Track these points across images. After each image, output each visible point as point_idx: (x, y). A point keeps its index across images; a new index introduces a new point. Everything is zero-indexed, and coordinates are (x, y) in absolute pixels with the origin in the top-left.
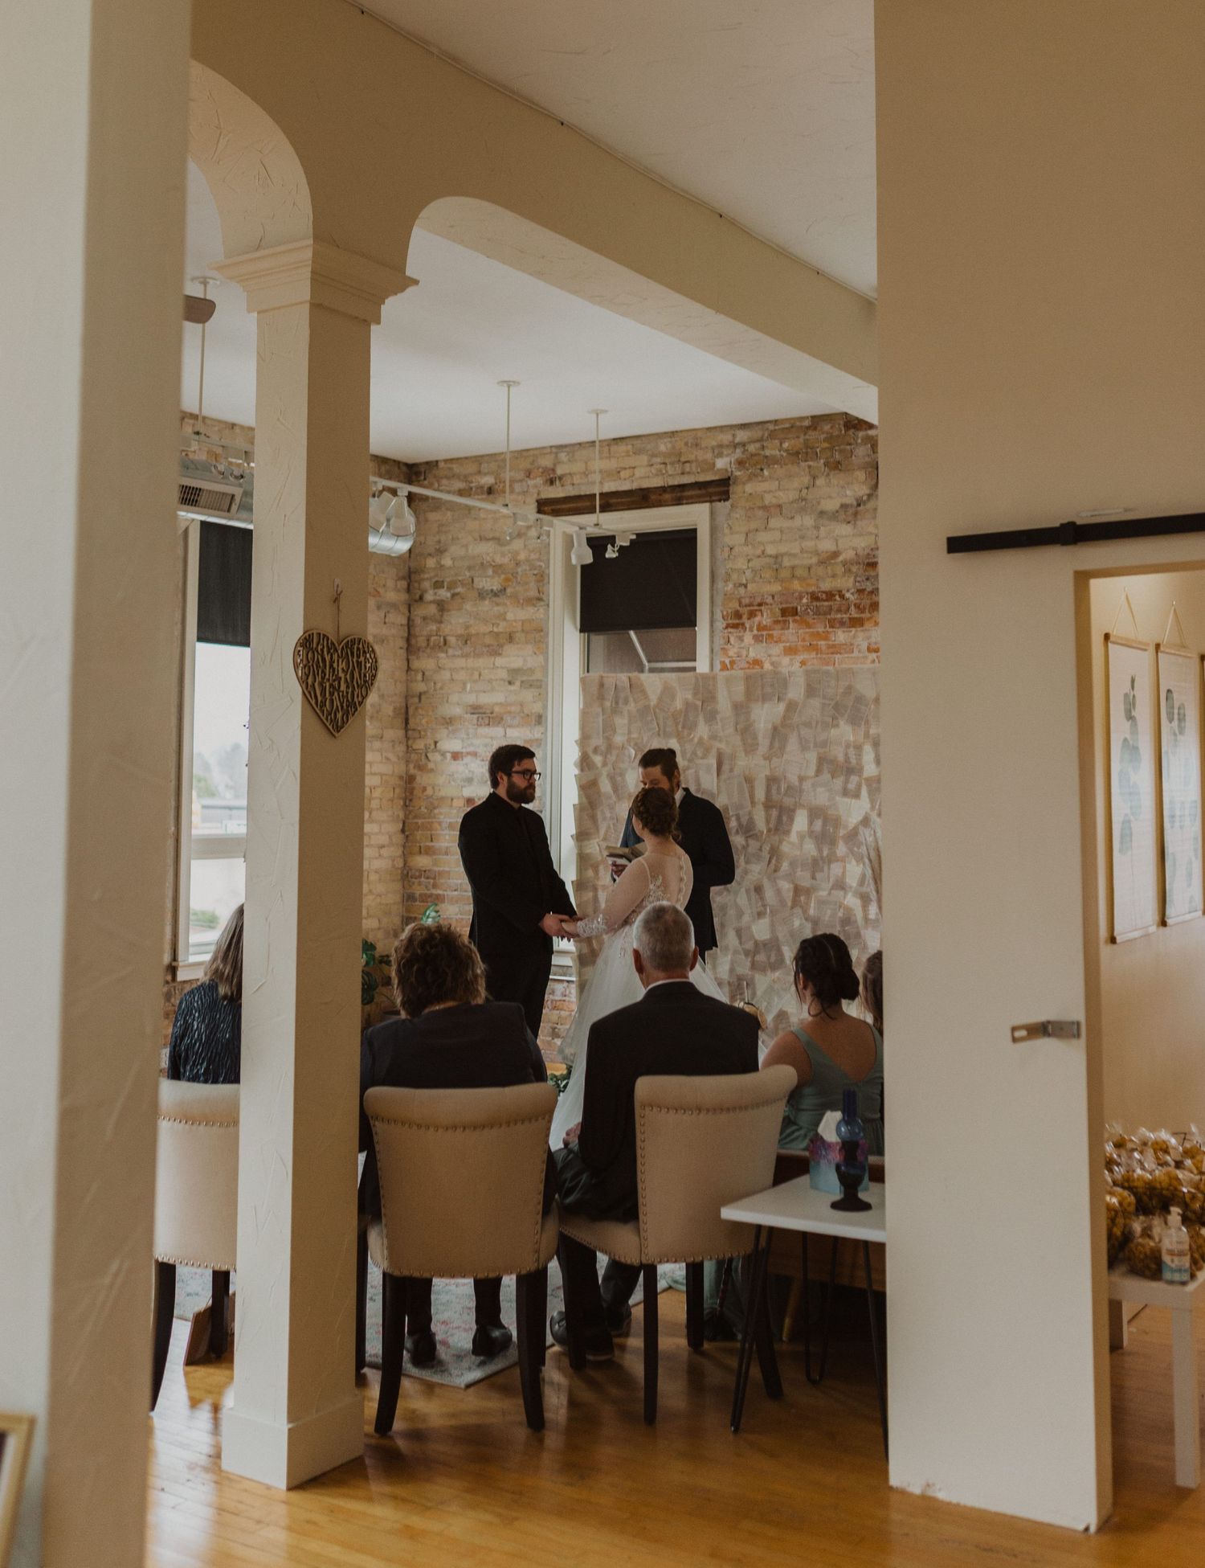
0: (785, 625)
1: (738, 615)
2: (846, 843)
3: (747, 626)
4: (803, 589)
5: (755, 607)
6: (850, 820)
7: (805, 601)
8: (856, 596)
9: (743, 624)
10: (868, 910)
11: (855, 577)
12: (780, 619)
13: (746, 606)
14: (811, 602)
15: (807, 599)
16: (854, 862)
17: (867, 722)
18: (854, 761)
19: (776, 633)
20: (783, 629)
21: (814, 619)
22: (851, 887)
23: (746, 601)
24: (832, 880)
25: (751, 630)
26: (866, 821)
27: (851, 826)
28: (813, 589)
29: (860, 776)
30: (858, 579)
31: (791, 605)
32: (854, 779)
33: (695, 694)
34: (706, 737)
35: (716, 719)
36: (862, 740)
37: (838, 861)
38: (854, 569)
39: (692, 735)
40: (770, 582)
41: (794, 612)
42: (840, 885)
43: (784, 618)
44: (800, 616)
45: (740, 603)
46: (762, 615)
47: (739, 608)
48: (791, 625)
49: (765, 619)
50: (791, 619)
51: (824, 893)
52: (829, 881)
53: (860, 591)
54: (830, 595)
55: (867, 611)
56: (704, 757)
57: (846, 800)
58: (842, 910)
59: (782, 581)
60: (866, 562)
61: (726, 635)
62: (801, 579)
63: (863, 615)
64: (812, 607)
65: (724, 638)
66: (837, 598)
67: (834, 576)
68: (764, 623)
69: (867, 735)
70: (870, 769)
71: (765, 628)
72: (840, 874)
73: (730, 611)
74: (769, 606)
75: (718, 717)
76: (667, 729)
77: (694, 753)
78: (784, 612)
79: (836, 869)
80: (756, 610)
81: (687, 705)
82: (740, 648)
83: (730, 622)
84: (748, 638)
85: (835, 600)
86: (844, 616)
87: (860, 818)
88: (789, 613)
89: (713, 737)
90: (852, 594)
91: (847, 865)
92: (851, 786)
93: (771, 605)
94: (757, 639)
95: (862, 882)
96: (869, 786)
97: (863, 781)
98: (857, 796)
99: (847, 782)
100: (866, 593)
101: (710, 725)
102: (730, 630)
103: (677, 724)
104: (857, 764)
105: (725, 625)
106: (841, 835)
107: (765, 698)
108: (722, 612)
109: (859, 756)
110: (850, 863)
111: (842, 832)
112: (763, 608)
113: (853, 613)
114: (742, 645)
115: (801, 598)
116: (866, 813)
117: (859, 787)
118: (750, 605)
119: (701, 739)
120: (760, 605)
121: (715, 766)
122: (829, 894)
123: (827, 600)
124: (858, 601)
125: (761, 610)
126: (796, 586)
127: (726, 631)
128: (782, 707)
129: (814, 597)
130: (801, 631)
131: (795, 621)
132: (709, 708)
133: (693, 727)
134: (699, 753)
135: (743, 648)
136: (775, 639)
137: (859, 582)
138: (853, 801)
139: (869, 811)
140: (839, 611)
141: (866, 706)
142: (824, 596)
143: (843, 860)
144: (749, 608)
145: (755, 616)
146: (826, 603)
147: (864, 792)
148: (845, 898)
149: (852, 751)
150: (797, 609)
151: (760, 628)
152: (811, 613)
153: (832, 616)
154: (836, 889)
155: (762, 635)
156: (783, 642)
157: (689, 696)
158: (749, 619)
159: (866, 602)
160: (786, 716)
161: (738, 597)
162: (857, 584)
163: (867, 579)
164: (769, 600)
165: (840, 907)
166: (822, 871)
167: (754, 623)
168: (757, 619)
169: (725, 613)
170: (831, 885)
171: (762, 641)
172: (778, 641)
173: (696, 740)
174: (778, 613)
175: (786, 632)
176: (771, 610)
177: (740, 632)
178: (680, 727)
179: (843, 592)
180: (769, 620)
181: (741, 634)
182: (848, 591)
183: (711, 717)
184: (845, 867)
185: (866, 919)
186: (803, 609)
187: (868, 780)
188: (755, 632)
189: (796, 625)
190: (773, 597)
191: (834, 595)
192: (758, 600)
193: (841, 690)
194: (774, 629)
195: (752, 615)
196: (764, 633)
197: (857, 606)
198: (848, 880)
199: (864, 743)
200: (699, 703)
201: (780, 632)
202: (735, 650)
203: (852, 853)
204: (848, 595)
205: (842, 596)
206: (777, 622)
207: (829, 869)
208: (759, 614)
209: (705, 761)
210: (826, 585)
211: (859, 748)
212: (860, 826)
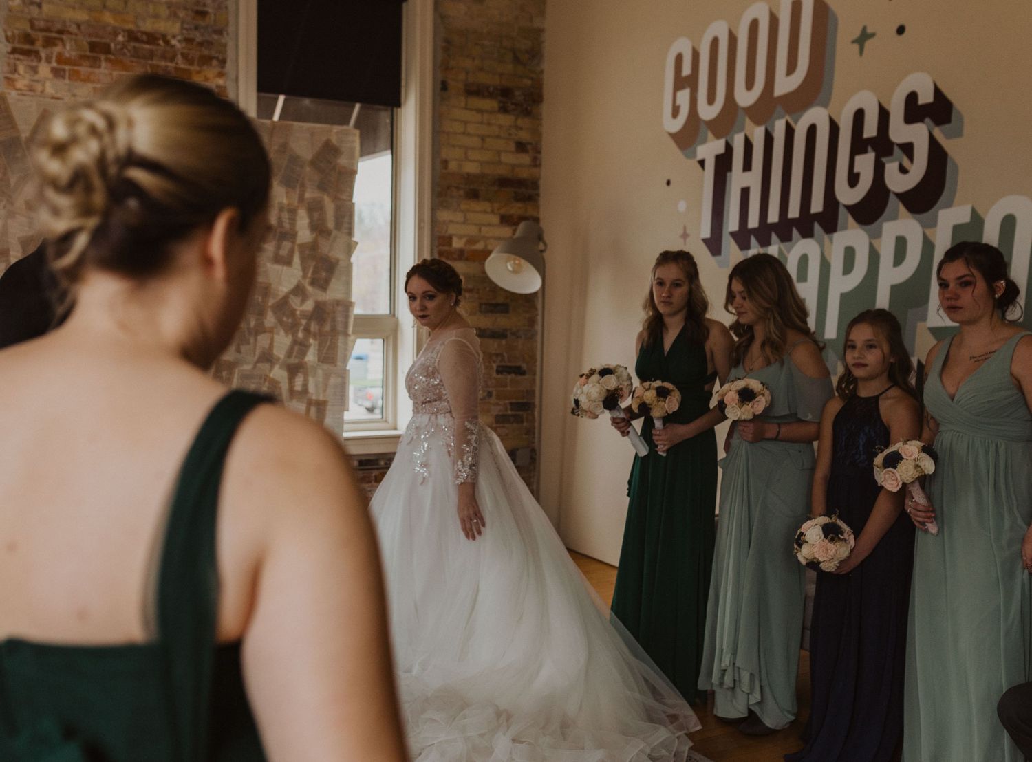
0: (95, 63)
1: (28, 39)
2: (275, 313)
3: (43, 55)
4: (117, 24)
5: (54, 34)
6: (281, 288)
7: (120, 38)
8: (184, 45)
9: (37, 53)
10: (294, 382)
11: (183, 23)
12: (88, 53)
13: (41, 30)
14: (128, 41)
15: (124, 36)
16: (282, 333)
17: (303, 186)
18: (287, 225)
19: (84, 70)
20: (91, 67)
21: (132, 62)
22: (278, 359)
23: (42, 24)
24: (258, 352)
25: (48, 60)
26: (298, 290)
27: (281, 295)
28: (130, 26)
29: (293, 242)
30: (186, 26)
31: (104, 41)
32: (287, 245)
36: (296, 204)
37: (265, 332)
38: (181, 14)
40: (74, 8)
41: (106, 49)
42: (267, 357)
43: (95, 55)
44: (113, 54)
45: (32, 26)
46: (64, 46)
47: (29, 30)
48: (103, 64)
49: (69, 50)
50: (103, 57)
51: (247, 367)
52: (255, 354)
53: (188, 40)
54: (152, 38)
55: (196, 63)
57: (278, 267)
58: (267, 384)
59: (90, 10)
60: (196, 8)
61: (12, 61)
62: (114, 12)
63: (192, 68)
64: (129, 48)
65: (9, 64)
66: (161, 42)
67: (156, 16)
68: (67, 55)
69: (301, 199)
70: (304, 234)
71: (68, 61)
72: (267, 346)
73: (16, 32)
74: (74, 37)
78: (93, 47)
79: (263, 341)
80: (55, 38)
82: (33, 81)
83: (17, 46)
84: (44, 70)
85: (158, 45)
86: (169, 64)
87: (292, 287)
88: (98, 50)
90: (179, 41)
91: (276, 337)
92: (284, 252)
93: (76, 35)
94: (57, 73)
95: (289, 354)
96: (301, 253)
97: (296, 248)
98: (288, 262)
99: (278, 247)
100: (195, 43)
102: (17, 56)
104: (291, 229)
105: (9, 49)
106: (270, 304)
108: (5, 32)
109: (293, 221)
110: (278, 334)
111: (271, 302)
112: (64, 37)
113: (179, 62)
114: (36, 77)
115: (116, 34)
116: (299, 281)
117: (291, 252)
118: (48, 30)
120: (61, 32)
122: (255, 367)
123: (147, 43)
124: (185, 51)
125: (62, 40)
126: (108, 18)
127: (12, 56)
129: (132, 36)
130: (115, 73)
131: (107, 60)
135: (37, 81)
136: (82, 77)
137: (187, 29)
138: (285, 268)
139: (300, 279)
140: (163, 57)
141: (302, 167)
142: (145, 38)
143: (271, 331)
144: (44, 34)
145: (55, 45)
146: (147, 46)
147: (296, 260)
148: (270, 371)
149: (285, 215)
150: (109, 46)
151: (61, 59)
152: (128, 54)
153: (155, 62)
154: (262, 362)
155: (64, 70)
156: (93, 82)
158: (44, 47)
159: (195, 53)
161: (29, 17)
162: (184, 32)
163: (196, 28)
164: (73, 29)
165: (265, 380)
166: (249, 343)
167: (52, 53)
168: (57, 49)
169: (9, 34)
170: (256, 357)
171: (63, 77)
172: (87, 80)
174: (87, 47)
175: (97, 71)
176: (76, 41)
177: (32, 61)
179: (169, 37)
180: (73, 53)
181: (34, 64)
182: (174, 37)
184: (272, 340)
185: (292, 392)
186: (119, 47)
187: (302, 246)
188: (54, 64)
189: (109, 65)
190: (79, 26)
191: (157, 39)
192: (58, 26)
193: (275, 148)
194: (80, 65)
195: (49, 42)
196: (67, 68)
197: (184, 56)
198: (275, 352)
199: (298, 207)
201: (90, 70)
202: (26, 82)
203: (281, 325)
204: (173, 42)
205: (167, 42)
206: (83, 57)
207: (256, 340)
208: (60, 43)
210: (148, 26)
211: (293, 212)
212: (292, 296)
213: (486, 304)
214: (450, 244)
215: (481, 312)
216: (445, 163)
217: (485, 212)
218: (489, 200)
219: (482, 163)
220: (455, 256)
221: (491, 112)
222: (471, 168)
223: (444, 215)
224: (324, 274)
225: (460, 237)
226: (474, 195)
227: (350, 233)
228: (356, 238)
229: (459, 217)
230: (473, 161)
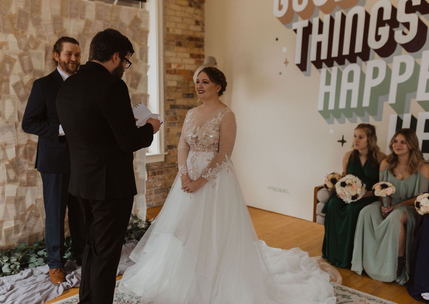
33: (26, 5)
34: (35, 36)
35: (40, 24)
39: (24, 34)
56: (35, 48)
75: (42, 23)
76: (6, 27)
77: (28, 45)
81: (21, 12)
89: (40, 36)
101: (38, 28)
103: (13, 24)
107: (73, 16)
119: (31, 37)
121: (44, 55)
128: (82, 23)
132: (35, 17)
133: (25, 27)
134: (31, 46)
141: (125, 28)
157: (22, 6)
160: (85, 29)
173: (28, 36)
178: (15, 26)
183: (37, 23)
193: (113, 18)
200: (30, 12)
209: (36, 51)
213: (185, 94)
214: (170, 67)
215: (183, 97)
216: (168, 29)
217: (184, 52)
218: (185, 47)
219: (182, 30)
220: (173, 73)
221: (186, 6)
222: (178, 32)
223: (168, 54)
224: (135, 81)
225: (175, 64)
226: (179, 44)
227: (146, 61)
228: (149, 64)
229: (173, 54)
230: (179, 29)
